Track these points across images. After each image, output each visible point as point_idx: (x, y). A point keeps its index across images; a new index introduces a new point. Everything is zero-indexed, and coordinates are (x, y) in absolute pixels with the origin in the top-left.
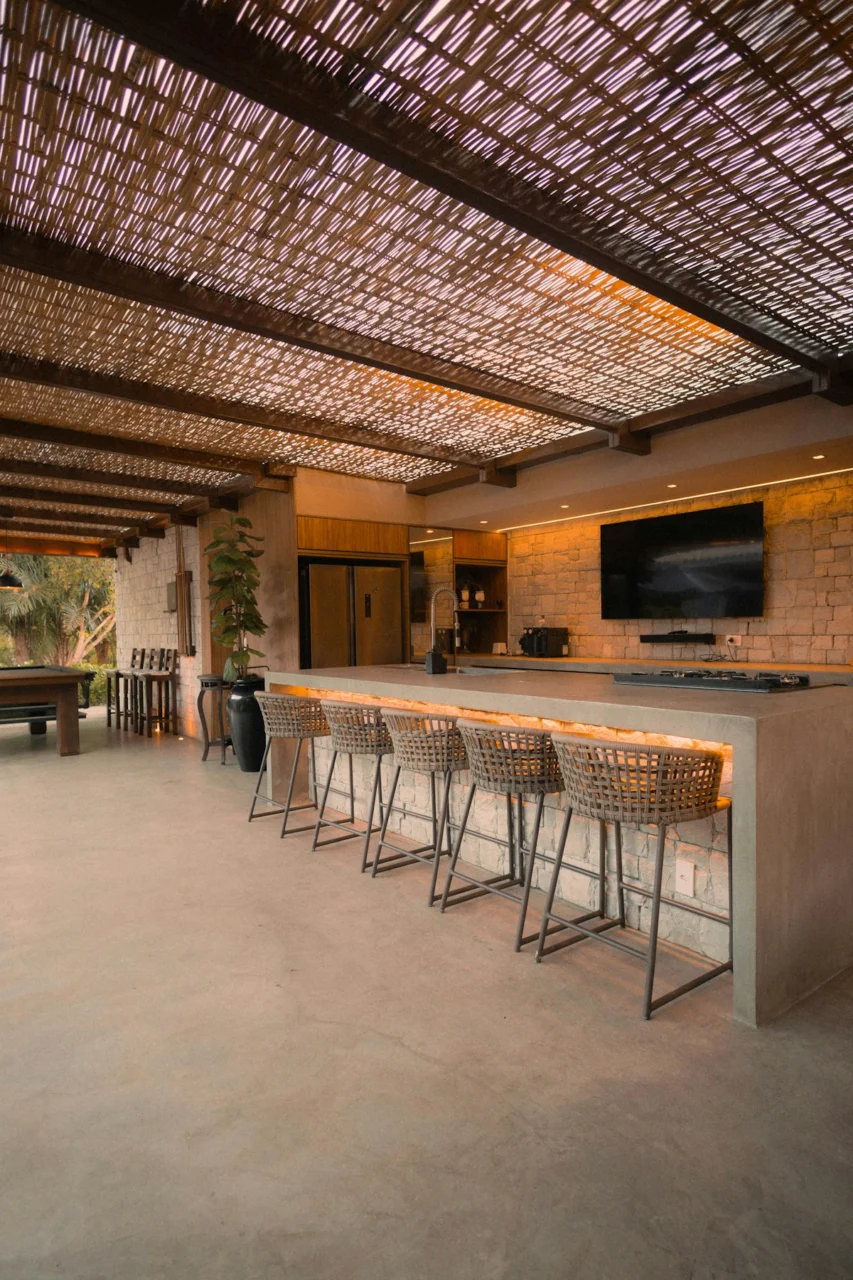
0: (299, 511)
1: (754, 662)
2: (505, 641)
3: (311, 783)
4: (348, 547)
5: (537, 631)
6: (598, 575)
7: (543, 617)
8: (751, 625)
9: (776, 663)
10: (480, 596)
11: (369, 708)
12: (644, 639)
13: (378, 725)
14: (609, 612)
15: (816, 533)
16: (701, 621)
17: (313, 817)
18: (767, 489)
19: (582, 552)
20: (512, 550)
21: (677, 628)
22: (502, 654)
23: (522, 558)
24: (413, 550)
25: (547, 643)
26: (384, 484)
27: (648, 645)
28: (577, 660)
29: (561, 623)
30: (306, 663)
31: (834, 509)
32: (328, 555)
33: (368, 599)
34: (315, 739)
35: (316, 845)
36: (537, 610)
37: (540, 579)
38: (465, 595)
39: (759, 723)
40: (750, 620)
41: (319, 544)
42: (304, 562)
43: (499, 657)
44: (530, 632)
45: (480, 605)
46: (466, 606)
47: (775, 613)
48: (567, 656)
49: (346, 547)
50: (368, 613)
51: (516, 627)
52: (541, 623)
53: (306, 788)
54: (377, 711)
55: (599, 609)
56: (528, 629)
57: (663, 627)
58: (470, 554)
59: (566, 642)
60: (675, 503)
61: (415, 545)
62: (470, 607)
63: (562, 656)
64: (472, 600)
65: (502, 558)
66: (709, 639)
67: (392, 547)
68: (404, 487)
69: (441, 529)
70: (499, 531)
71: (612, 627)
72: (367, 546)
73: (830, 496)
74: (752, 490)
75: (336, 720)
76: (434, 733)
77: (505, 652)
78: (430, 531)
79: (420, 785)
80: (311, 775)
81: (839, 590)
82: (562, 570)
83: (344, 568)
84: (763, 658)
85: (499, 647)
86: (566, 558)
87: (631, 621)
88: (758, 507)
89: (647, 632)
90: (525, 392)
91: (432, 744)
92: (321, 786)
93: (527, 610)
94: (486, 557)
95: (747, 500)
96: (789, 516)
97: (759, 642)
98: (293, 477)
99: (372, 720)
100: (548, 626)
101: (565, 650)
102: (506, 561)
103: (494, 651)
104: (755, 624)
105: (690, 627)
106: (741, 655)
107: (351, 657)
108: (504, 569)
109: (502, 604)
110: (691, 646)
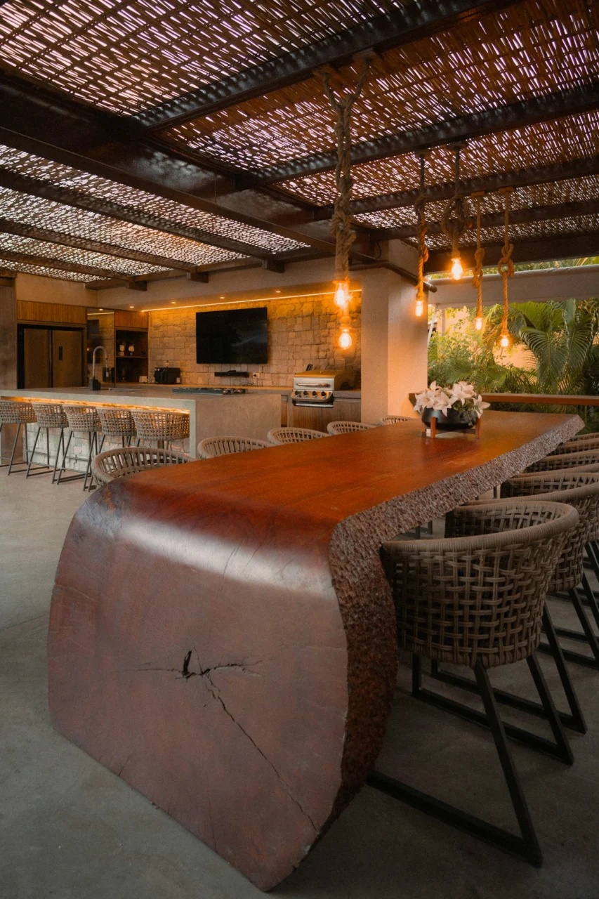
0: (18, 298)
1: (265, 386)
2: (147, 375)
3: (24, 451)
4: (48, 319)
5: (162, 369)
6: (195, 339)
7: (168, 361)
8: (264, 368)
9: (274, 386)
10: (131, 349)
11: (56, 405)
12: (217, 374)
13: (62, 413)
14: (200, 359)
15: (289, 324)
16: (243, 365)
17: (26, 467)
18: (270, 301)
19: (188, 326)
20: (151, 321)
21: (232, 369)
22: (144, 383)
23: (157, 328)
24: (89, 318)
25: (168, 377)
26: (72, 283)
27: (219, 378)
28: (184, 386)
29: (177, 365)
30: (21, 385)
31: (295, 314)
32: (36, 323)
33: (61, 349)
34: (28, 424)
35: (28, 476)
36: (164, 357)
37: (166, 340)
38: (122, 348)
39: (197, 402)
40: (263, 365)
41: (30, 317)
42: (21, 327)
43: (143, 385)
44: (159, 370)
45: (131, 354)
46: (122, 354)
47: (274, 362)
48: (179, 384)
49: (47, 319)
50: (61, 357)
51: (152, 367)
52: (166, 365)
53: (21, 455)
54: (61, 406)
55: (195, 358)
56: (157, 368)
57: (226, 368)
58: (124, 325)
59: (179, 376)
60: (231, 304)
61: (92, 315)
62: (125, 354)
63: (176, 384)
64: (127, 351)
65: (145, 326)
66: (246, 375)
67: (77, 319)
68: (84, 285)
69: (106, 309)
70: (143, 311)
71: (202, 367)
72: (61, 319)
73: (294, 307)
74: (264, 301)
75: (39, 411)
76: (87, 414)
77: (146, 381)
78: (101, 310)
79: (84, 444)
80: (25, 447)
81: (297, 352)
82: (178, 335)
83: (45, 331)
84: (268, 385)
85: (143, 379)
86: (180, 329)
87: (211, 365)
88: (265, 309)
89: (218, 371)
90: (139, 255)
91: (86, 419)
92: (30, 451)
93: (159, 357)
94: (136, 326)
95: (262, 306)
96: (278, 316)
97: (267, 376)
98: (15, 278)
99: (59, 411)
100: (170, 367)
101: (178, 380)
102: (147, 329)
103: (140, 381)
104: (265, 367)
105: (238, 369)
106: (260, 383)
107: (50, 382)
108: (147, 333)
109: (145, 353)
110: (238, 378)
